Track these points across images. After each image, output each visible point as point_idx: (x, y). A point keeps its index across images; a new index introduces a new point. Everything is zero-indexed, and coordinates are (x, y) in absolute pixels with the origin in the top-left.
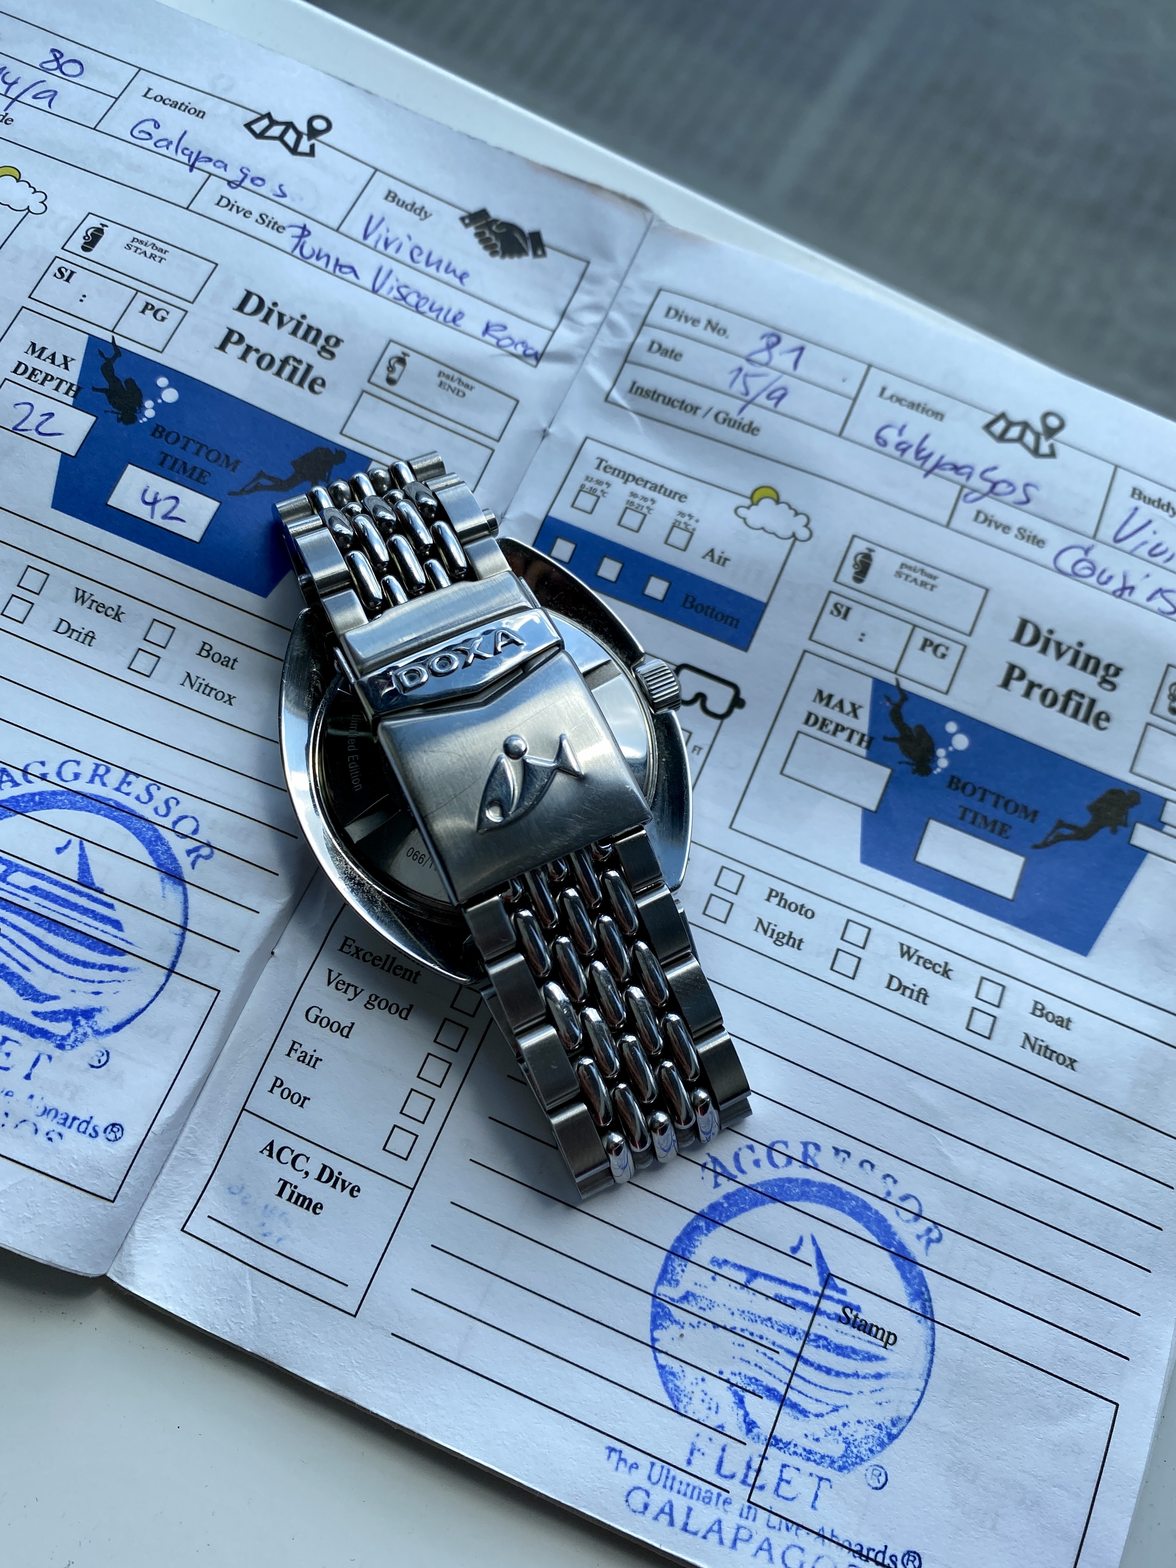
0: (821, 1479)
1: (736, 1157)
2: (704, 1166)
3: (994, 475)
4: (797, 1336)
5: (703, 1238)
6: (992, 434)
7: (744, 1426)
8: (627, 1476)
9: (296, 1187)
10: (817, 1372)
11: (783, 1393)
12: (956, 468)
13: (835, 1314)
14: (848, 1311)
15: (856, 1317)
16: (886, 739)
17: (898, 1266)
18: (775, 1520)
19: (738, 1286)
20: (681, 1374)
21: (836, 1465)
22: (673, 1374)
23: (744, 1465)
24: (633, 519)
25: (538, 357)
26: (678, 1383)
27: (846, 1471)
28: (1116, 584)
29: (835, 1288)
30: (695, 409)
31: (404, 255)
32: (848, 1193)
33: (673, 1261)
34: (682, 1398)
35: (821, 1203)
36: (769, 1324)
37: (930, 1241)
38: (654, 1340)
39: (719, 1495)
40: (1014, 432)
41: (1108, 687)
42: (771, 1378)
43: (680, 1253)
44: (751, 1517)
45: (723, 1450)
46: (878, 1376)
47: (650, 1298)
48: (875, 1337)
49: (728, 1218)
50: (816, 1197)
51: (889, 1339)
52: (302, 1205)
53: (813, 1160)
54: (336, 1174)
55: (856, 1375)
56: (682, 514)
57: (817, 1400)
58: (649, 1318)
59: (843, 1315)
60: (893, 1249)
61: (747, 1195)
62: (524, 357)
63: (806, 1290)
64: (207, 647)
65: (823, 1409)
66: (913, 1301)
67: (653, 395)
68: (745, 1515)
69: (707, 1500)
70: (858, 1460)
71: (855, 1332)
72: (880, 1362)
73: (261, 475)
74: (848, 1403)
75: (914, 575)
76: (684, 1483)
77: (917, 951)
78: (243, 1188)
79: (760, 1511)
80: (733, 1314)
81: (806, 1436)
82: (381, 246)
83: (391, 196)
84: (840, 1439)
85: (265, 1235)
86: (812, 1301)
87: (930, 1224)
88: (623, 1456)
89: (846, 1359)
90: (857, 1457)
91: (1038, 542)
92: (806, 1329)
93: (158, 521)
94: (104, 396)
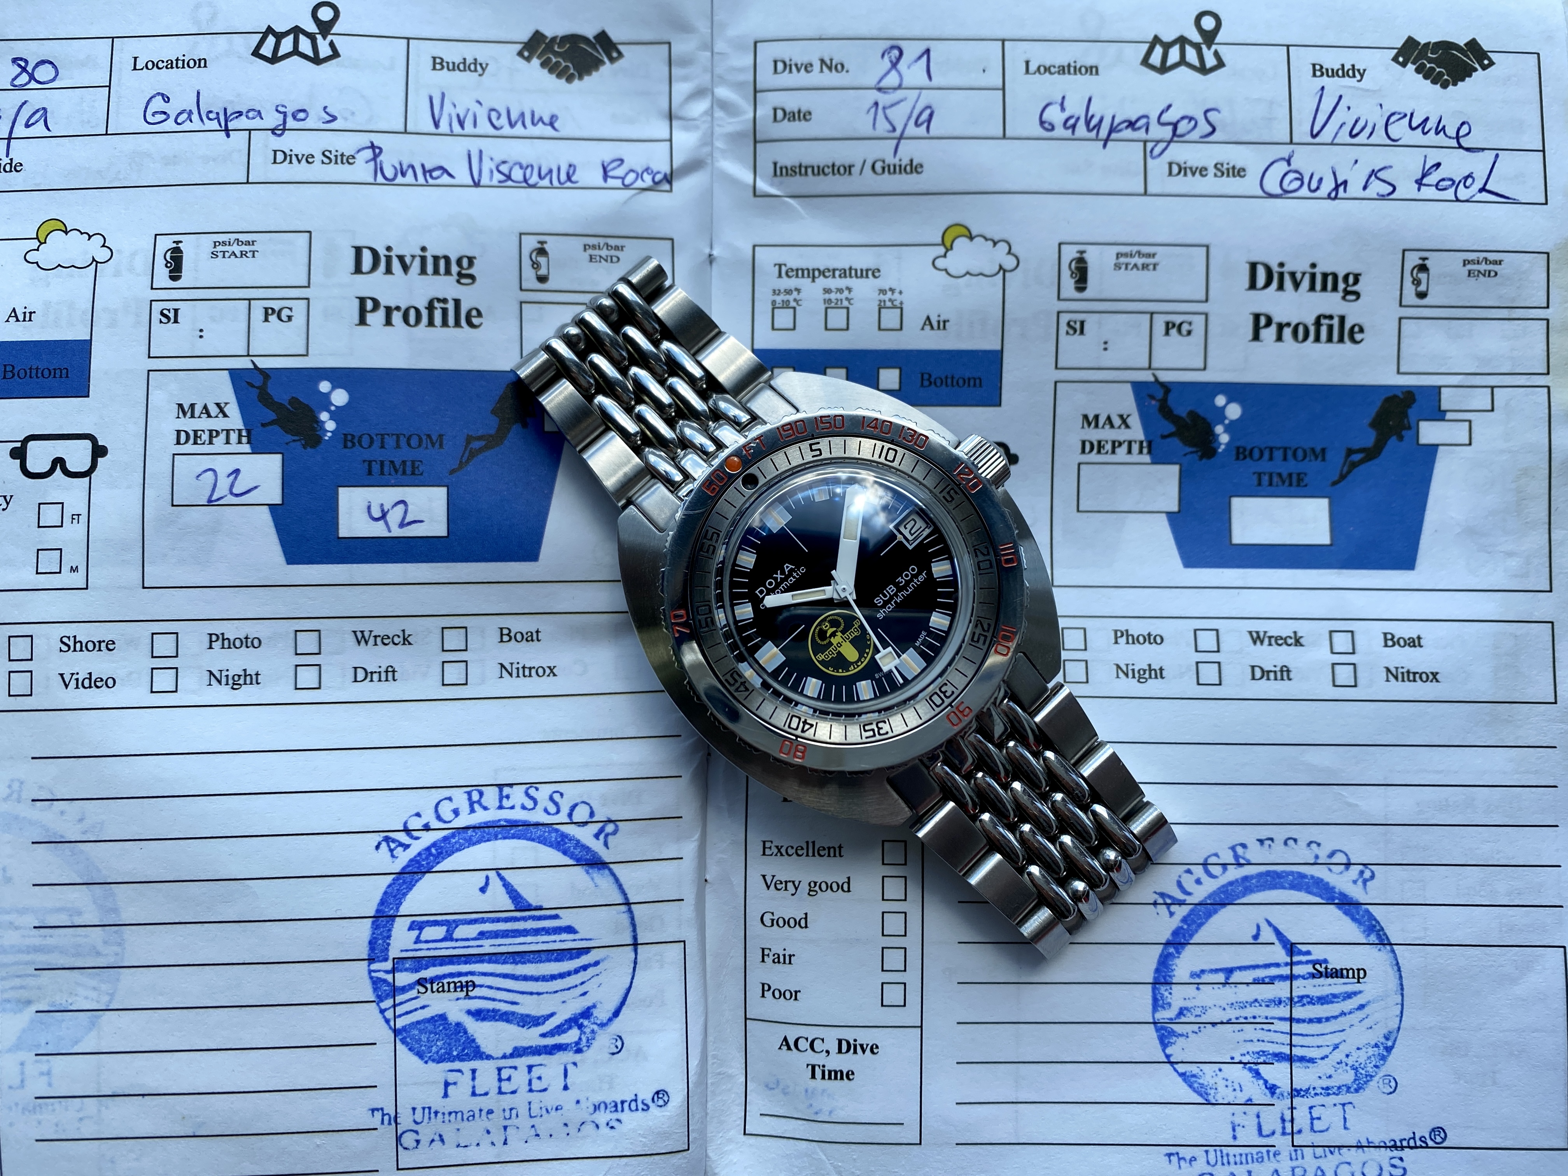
0: (1344, 1105)
1: (1180, 884)
2: (1155, 904)
3: (1171, 116)
4: (1283, 1004)
5: (1177, 961)
6: (1152, 67)
7: (1267, 1091)
8: (1190, 1169)
9: (824, 1066)
10: (1310, 1025)
11: (1288, 1052)
12: (1131, 124)
13: (1309, 973)
14: (1318, 966)
15: (1326, 968)
16: (1164, 437)
17: (1346, 913)
18: (1319, 1151)
19: (1221, 986)
20: (1201, 1073)
21: (1352, 1090)
22: (1194, 1076)
23: (1279, 1121)
24: (837, 318)
25: (669, 179)
26: (1201, 1081)
27: (1361, 1091)
28: (1328, 185)
29: (1301, 953)
30: (848, 169)
31: (484, 127)
32: (1283, 872)
33: (1159, 989)
34: (1209, 1091)
35: (1264, 890)
36: (1257, 1004)
37: (1365, 882)
38: (1168, 1056)
39: (1268, 1152)
40: (1174, 55)
41: (1353, 297)
42: (1275, 1045)
43: (1163, 981)
44: (1300, 1157)
45: (1258, 1116)
46: (1362, 1007)
47: (1152, 1026)
49: (1191, 936)
50: (1257, 887)
51: (1360, 974)
52: (836, 1078)
53: (1244, 858)
54: (852, 1042)
55: (1343, 1014)
56: (883, 291)
57: (1318, 1047)
58: (1158, 1042)
59: (1315, 971)
60: (1337, 901)
61: (1200, 911)
62: (655, 186)
63: (1277, 965)
64: (505, 631)
65: (1325, 1051)
66: (1368, 935)
67: (799, 170)
68: (1294, 1156)
69: (1260, 1160)
70: (1368, 1078)
71: (1330, 980)
72: (1359, 996)
73: (469, 439)
74: (1344, 1038)
75: (1133, 261)
76: (1237, 1154)
77: (1265, 632)
78: (778, 1082)
79: (1305, 1149)
81: (1320, 1077)
82: (457, 128)
83: (438, 63)
84: (1348, 1068)
85: (817, 1113)
86: (1286, 971)
87: (1361, 867)
88: (1181, 1156)
89: (1330, 1005)
90: (1366, 1076)
91: (1238, 172)
92: (1289, 996)
93: (397, 532)
94: (276, 428)
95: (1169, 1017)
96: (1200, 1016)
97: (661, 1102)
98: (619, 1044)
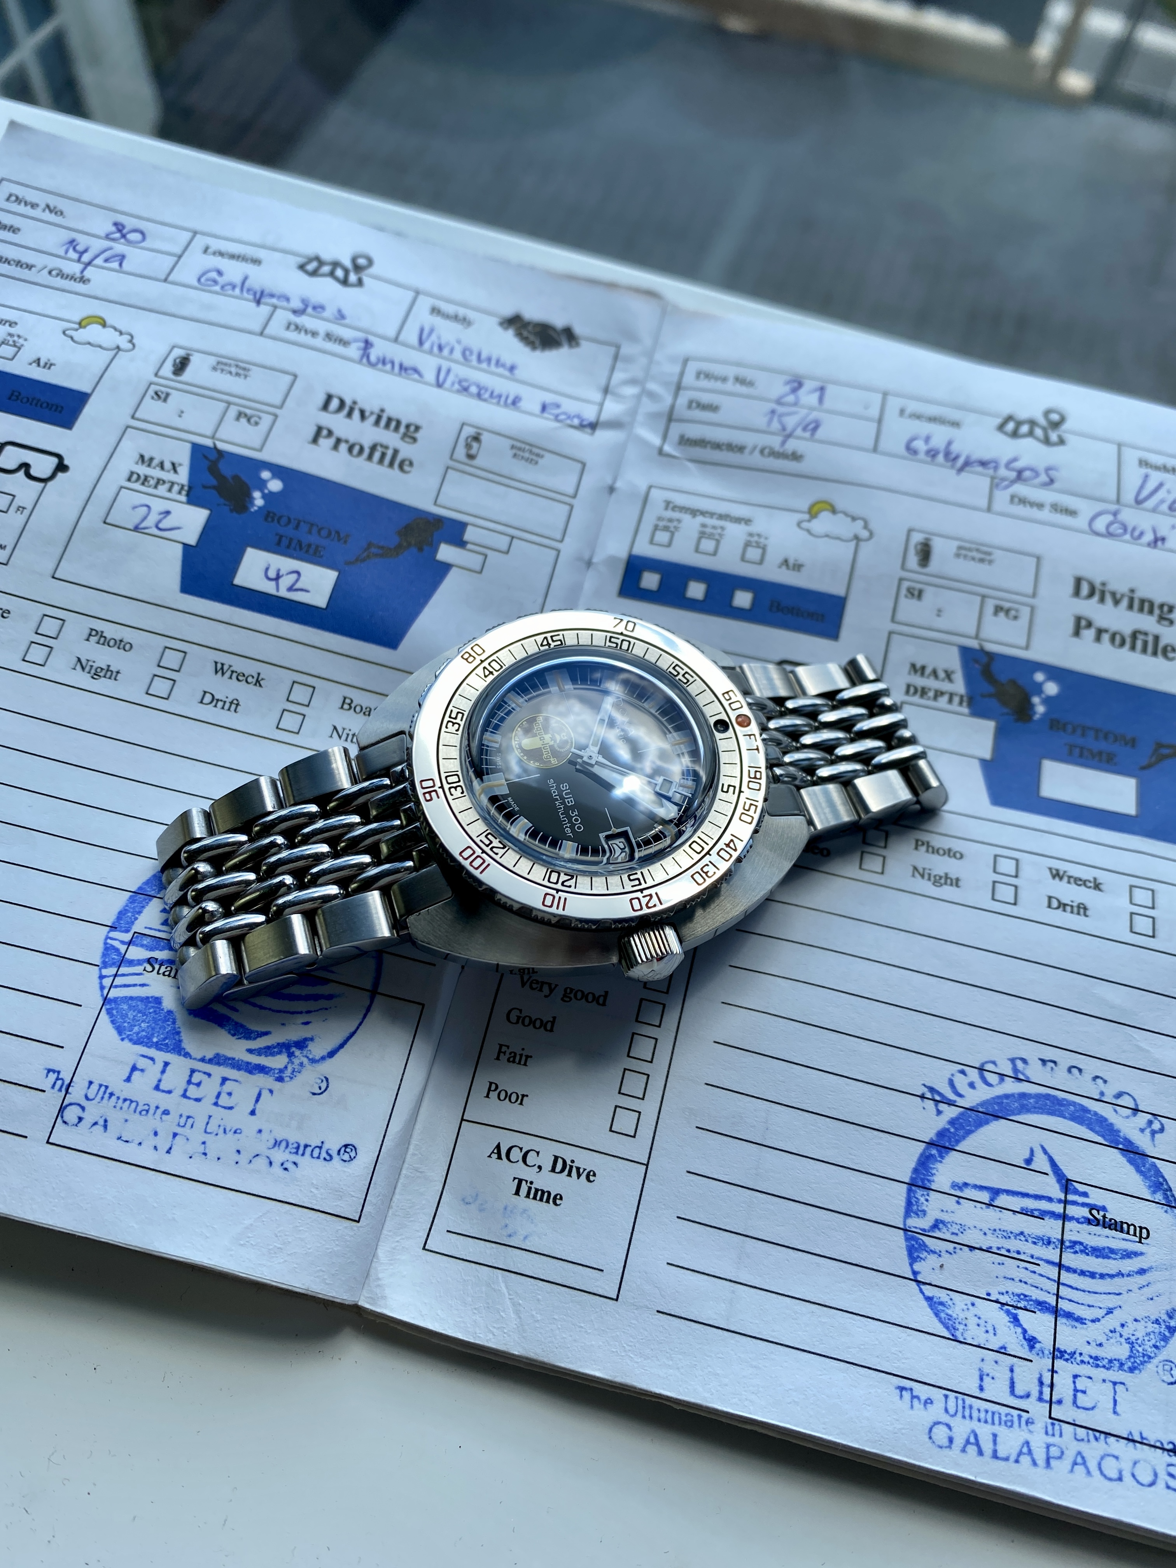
0: (1115, 1383)
1: (951, 1083)
2: (922, 1097)
3: (1019, 465)
4: (1052, 1246)
5: (938, 1165)
6: (1006, 433)
7: (1025, 1343)
8: (923, 1413)
9: (531, 1183)
10: (1082, 1277)
11: (1054, 1304)
12: (983, 464)
13: (1084, 1217)
14: (1094, 1212)
15: (1104, 1217)
16: (983, 696)
17: (1131, 1161)
18: (1081, 1432)
19: (984, 1206)
20: (950, 1303)
21: (1126, 1367)
22: (942, 1304)
23: (1036, 1382)
24: (708, 545)
25: (593, 426)
26: (950, 1312)
27: (1137, 1372)
28: (1149, 537)
29: (1076, 1192)
30: (741, 449)
31: (457, 355)
32: (1064, 1099)
33: (915, 1192)
34: (957, 1326)
35: (1042, 1113)
36: (1023, 1238)
37: (1153, 1133)
38: (915, 1273)
39: (1020, 1417)
40: (1025, 429)
41: (1166, 623)
42: (1038, 1291)
43: (920, 1184)
44: (1057, 1433)
45: (1012, 1370)
46: (1142, 1272)
47: (901, 1232)
48: (1128, 1233)
49: (958, 1142)
50: (1035, 1108)
51: (1142, 1233)
52: (541, 1200)
53: (1023, 1074)
54: (569, 1162)
55: (1120, 1274)
56: (751, 535)
57: (1089, 1306)
58: (906, 1253)
59: (1091, 1217)
60: (1121, 1146)
61: (970, 1117)
62: (582, 426)
63: (1050, 1199)
64: (348, 701)
65: (1097, 1313)
66: (1154, 1192)
67: (701, 443)
68: (1050, 1432)
69: (1009, 1424)
70: (1146, 1359)
71: (1107, 1231)
72: (1140, 1258)
73: (370, 545)
74: (1120, 1303)
75: (970, 554)
76: (982, 1409)
77: (1065, 872)
78: (477, 1195)
79: (1064, 1426)
80: (985, 1234)
81: (1089, 1343)
82: (436, 349)
83: (436, 311)
84: (1123, 1340)
85: (510, 1236)
86: (1058, 1208)
87: (1150, 1117)
88: (915, 1394)
89: (1106, 1260)
90: (1144, 1355)
91: (1072, 513)
92: (1060, 1237)
93: (283, 593)
94: (214, 492)
95: (922, 1227)
96: (957, 1234)
97: (346, 1157)
98: (324, 1086)
